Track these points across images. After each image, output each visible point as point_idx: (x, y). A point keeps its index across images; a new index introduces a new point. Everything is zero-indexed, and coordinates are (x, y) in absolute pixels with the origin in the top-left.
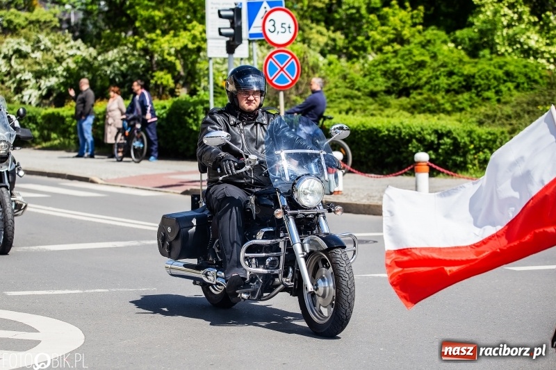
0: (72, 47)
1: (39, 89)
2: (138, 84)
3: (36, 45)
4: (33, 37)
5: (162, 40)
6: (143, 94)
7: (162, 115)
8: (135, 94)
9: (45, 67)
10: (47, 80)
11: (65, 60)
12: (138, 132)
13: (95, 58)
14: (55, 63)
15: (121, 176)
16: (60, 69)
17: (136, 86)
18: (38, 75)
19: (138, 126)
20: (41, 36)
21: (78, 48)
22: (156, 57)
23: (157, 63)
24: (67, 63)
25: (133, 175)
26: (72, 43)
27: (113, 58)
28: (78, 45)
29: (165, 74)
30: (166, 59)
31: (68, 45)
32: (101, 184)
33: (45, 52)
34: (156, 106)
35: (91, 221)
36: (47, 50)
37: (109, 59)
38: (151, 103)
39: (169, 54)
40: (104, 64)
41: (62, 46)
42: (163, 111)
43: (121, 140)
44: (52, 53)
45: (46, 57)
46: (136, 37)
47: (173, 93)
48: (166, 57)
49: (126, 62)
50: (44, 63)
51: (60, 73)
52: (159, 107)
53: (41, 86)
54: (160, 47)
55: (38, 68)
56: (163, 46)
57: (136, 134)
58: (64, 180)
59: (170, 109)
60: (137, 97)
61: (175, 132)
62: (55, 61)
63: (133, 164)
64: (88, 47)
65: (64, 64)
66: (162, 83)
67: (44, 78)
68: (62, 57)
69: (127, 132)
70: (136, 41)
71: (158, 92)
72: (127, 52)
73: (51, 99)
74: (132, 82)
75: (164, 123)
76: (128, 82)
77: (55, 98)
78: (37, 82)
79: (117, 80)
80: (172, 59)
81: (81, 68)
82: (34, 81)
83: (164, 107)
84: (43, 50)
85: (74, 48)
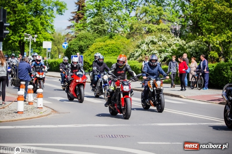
0: (175, 40)
1: (161, 57)
2: (203, 56)
3: (160, 39)
4: (159, 35)
5: (214, 38)
6: (204, 61)
7: (212, 70)
8: (201, 61)
9: (163, 48)
10: (164, 54)
11: (172, 45)
12: (200, 77)
13: (185, 45)
14: (168, 47)
15: (193, 95)
16: (170, 50)
17: (202, 57)
18: (160, 52)
19: (201, 74)
20: (162, 35)
21: (178, 41)
22: (211, 45)
23: (212, 48)
24: (173, 47)
25: (198, 95)
26: (175, 38)
27: (193, 45)
28: (178, 39)
29: (215, 53)
30: (215, 46)
31: (173, 39)
32: (184, 98)
33: (164, 42)
34: (209, 66)
35: (178, 114)
36: (164, 41)
37: (191, 46)
38: (207, 65)
39: (217, 44)
40: (188, 48)
41: (171, 40)
42: (212, 68)
43: (193, 80)
44: (167, 42)
45: (164, 44)
46: (203, 36)
47: (218, 60)
48: (215, 45)
49: (198, 46)
50: (163, 47)
51: (170, 51)
52: (211, 66)
53: (162, 56)
54: (213, 41)
55: (160, 49)
56: (214, 40)
57: (200, 78)
58: (169, 96)
59: (215, 67)
60: (202, 62)
61: (217, 77)
62: (168, 46)
63: (198, 90)
64: (182, 40)
65: (172, 47)
66: (213, 56)
67: (163, 53)
68: (171, 44)
69: (196, 77)
70: (203, 38)
71: (212, 60)
72: (198, 43)
73: (165, 62)
74: (200, 55)
75: (213, 73)
76: (198, 55)
77: (167, 62)
78: (160, 55)
79: (194, 54)
80: (218, 46)
81: (179, 49)
82: (159, 54)
83: (213, 67)
84: (163, 41)
85: (176, 40)
